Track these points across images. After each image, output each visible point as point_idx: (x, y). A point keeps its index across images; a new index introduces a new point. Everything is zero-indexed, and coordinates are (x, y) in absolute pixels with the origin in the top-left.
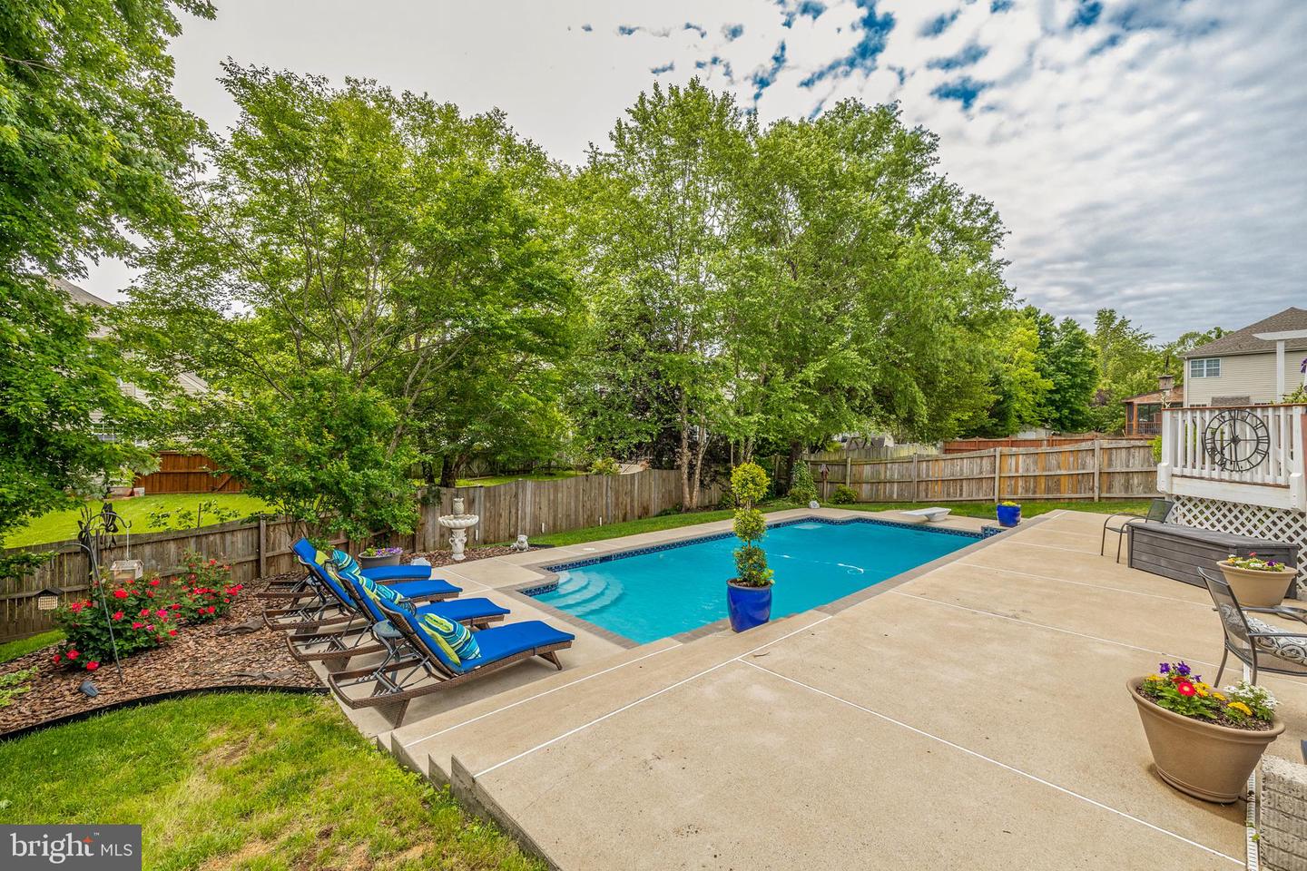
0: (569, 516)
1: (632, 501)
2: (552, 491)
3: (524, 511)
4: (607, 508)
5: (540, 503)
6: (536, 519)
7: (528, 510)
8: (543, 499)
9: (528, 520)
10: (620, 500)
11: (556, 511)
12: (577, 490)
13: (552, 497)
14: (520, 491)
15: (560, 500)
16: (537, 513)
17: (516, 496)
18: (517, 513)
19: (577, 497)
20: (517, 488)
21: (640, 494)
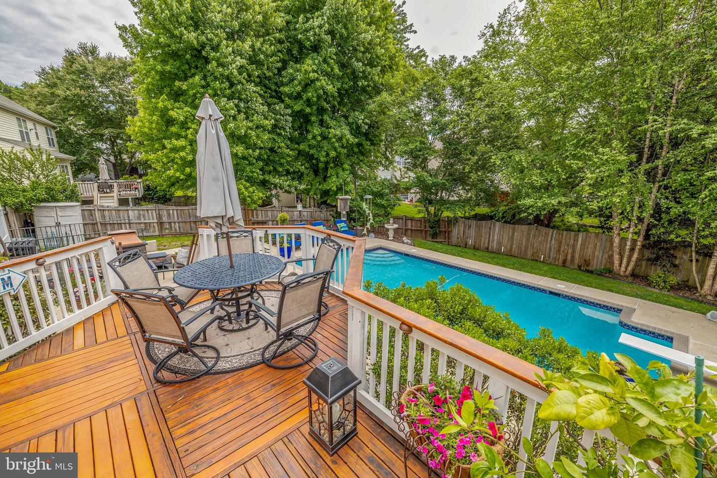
0: (521, 248)
1: (574, 251)
2: (511, 230)
3: (493, 237)
4: (550, 250)
5: (503, 236)
6: (500, 244)
7: (496, 237)
8: (505, 234)
9: (495, 242)
10: (562, 248)
11: (512, 243)
12: (529, 234)
13: (511, 234)
14: (492, 227)
15: (515, 237)
16: (501, 240)
17: (490, 228)
18: (489, 237)
19: (528, 238)
20: (491, 225)
21: (582, 249)
